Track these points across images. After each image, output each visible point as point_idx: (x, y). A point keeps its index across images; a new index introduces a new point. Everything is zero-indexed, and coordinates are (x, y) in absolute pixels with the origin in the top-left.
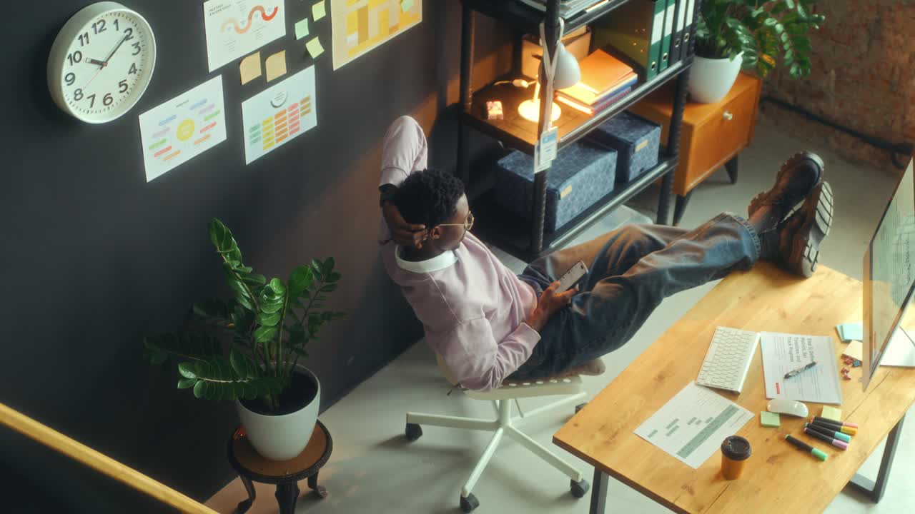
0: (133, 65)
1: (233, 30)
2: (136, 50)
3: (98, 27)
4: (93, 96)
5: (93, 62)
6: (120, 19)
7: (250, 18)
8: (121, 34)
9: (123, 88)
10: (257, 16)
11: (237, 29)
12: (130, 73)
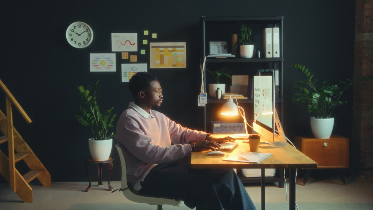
0: (88, 39)
1: (120, 43)
2: (89, 35)
3: (79, 26)
4: (76, 42)
5: (77, 33)
6: (85, 27)
7: (126, 42)
8: (85, 30)
9: (84, 43)
10: (128, 43)
11: (121, 43)
12: (86, 40)
